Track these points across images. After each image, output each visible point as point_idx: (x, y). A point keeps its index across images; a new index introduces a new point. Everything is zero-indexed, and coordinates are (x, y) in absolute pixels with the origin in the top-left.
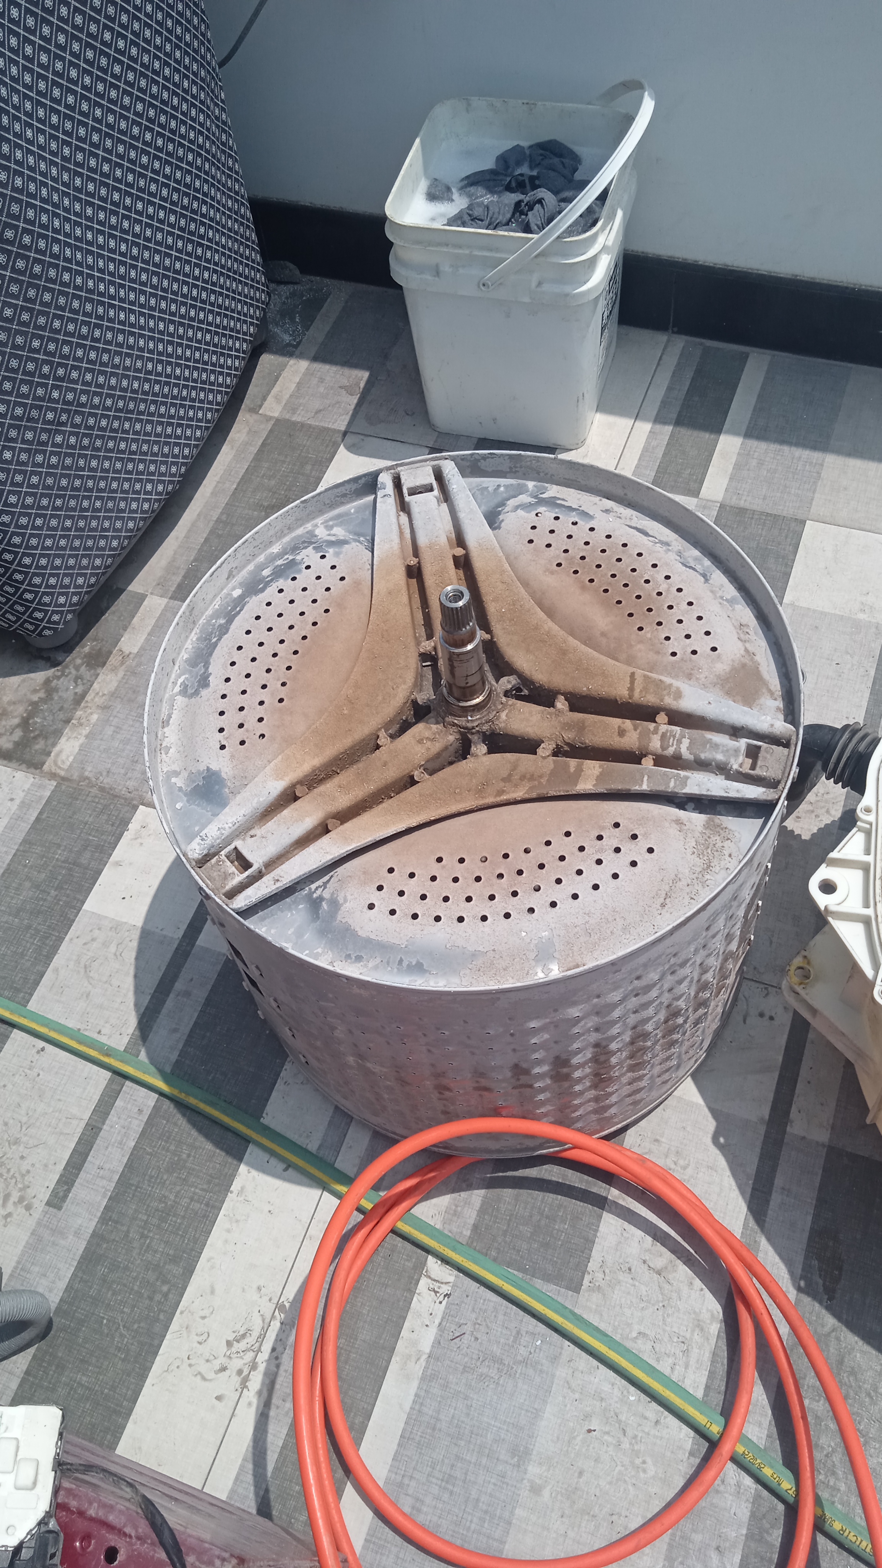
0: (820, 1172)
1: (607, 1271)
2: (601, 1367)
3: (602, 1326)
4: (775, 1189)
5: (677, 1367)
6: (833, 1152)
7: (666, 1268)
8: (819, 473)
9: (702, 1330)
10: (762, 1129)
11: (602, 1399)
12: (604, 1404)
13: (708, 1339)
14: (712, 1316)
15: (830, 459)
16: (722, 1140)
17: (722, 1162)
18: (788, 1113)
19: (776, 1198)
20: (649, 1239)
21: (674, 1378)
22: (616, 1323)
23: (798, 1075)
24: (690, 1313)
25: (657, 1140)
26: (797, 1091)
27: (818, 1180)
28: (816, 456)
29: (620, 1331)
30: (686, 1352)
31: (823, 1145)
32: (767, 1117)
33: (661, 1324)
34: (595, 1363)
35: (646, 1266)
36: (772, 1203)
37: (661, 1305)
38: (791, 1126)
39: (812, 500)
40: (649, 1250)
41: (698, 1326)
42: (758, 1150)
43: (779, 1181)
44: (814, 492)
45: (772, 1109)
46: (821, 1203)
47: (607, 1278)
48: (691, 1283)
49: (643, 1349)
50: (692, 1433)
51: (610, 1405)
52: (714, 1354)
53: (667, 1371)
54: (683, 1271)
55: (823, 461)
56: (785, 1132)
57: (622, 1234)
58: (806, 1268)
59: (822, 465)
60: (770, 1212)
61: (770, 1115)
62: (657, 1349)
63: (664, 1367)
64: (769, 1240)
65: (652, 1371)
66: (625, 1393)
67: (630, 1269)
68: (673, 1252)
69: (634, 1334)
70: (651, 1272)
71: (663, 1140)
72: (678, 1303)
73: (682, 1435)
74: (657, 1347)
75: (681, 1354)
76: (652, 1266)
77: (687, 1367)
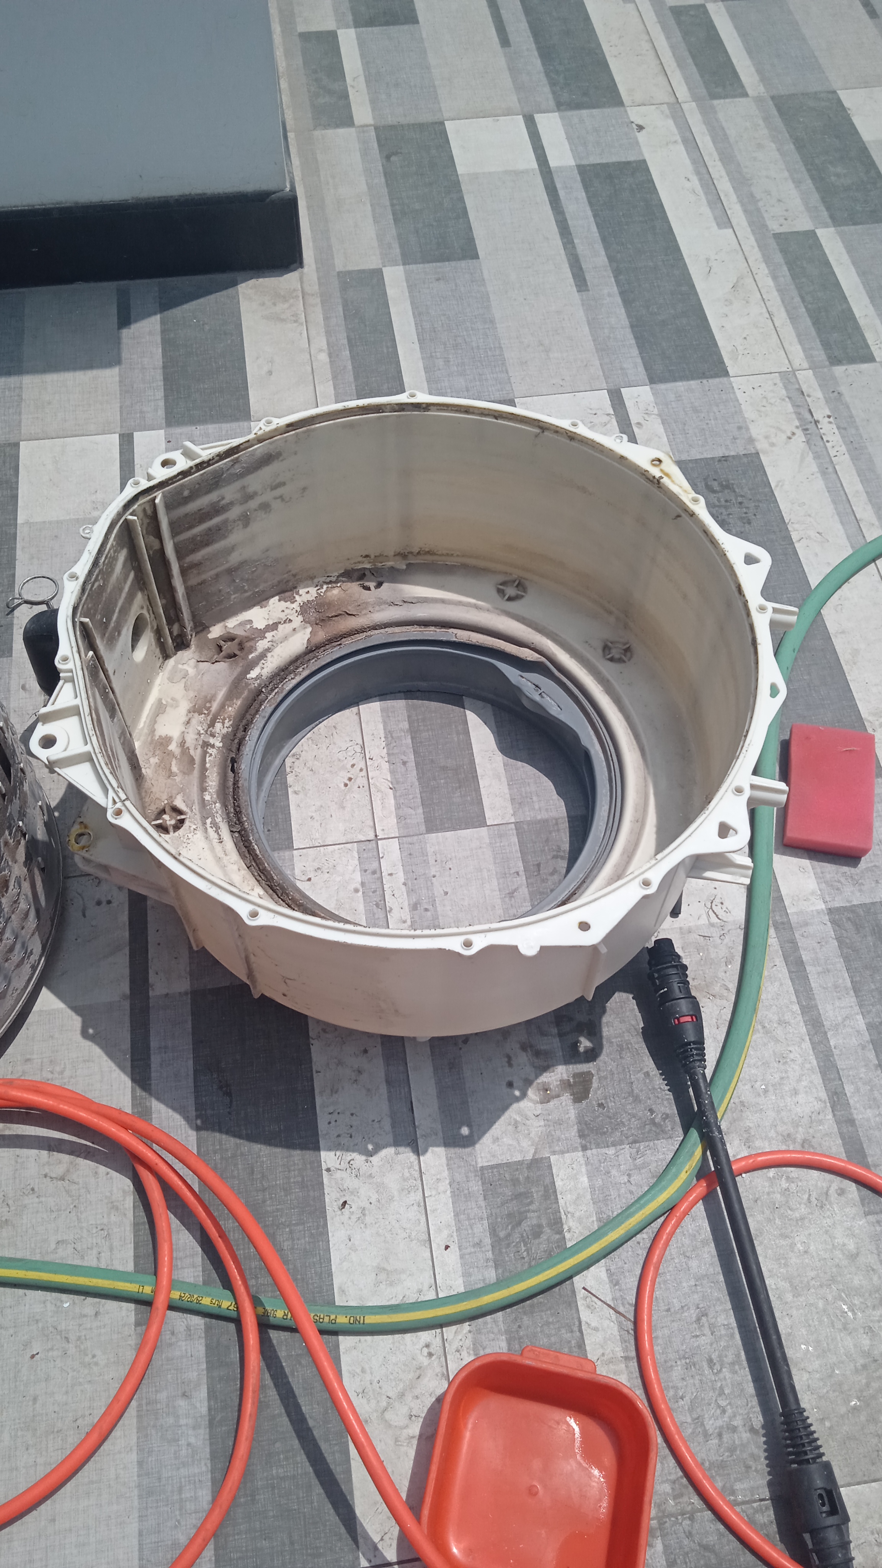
0: (190, 1018)
1: (10, 1202)
2: (28, 1292)
3: (19, 1255)
4: (152, 1052)
5: (103, 1254)
6: (196, 995)
7: (68, 1171)
8: (20, 396)
9: (117, 1209)
10: (127, 1005)
11: (37, 1321)
12: (40, 1325)
13: (125, 1215)
14: (124, 1191)
15: (28, 381)
16: (91, 1031)
17: (97, 1051)
18: (146, 979)
19: (155, 1060)
20: (45, 1153)
21: (103, 1265)
22: (33, 1245)
23: (147, 942)
24: (101, 1200)
25: (28, 1060)
26: (150, 957)
27: (189, 1025)
28: (13, 380)
29: (38, 1251)
30: (108, 1236)
31: (186, 993)
32: (128, 991)
33: (76, 1224)
34: (21, 1292)
35: (48, 1179)
36: (152, 1066)
37: (72, 1206)
38: (153, 990)
39: (20, 422)
40: (48, 1163)
41: (113, 1207)
42: (127, 1024)
43: (154, 1044)
44: (20, 414)
45: (131, 983)
46: (198, 1043)
47: (13, 1208)
48: (96, 1173)
49: (66, 1255)
50: (132, 1306)
51: (47, 1322)
52: (136, 1225)
53: (94, 1263)
54: (85, 1165)
55: (21, 383)
56: (148, 997)
57: (17, 1162)
58: (200, 1107)
59: (21, 388)
60: (153, 1074)
61: (131, 989)
62: (79, 1248)
63: (91, 1261)
64: (158, 1099)
65: (75, 1270)
66: (59, 1304)
67: (33, 1189)
68: (71, 1153)
69: (53, 1246)
70: (55, 1181)
71: (35, 1056)
72: (88, 1196)
73: (124, 1313)
74: (79, 1246)
75: (103, 1241)
76: (54, 1175)
77: (111, 1249)
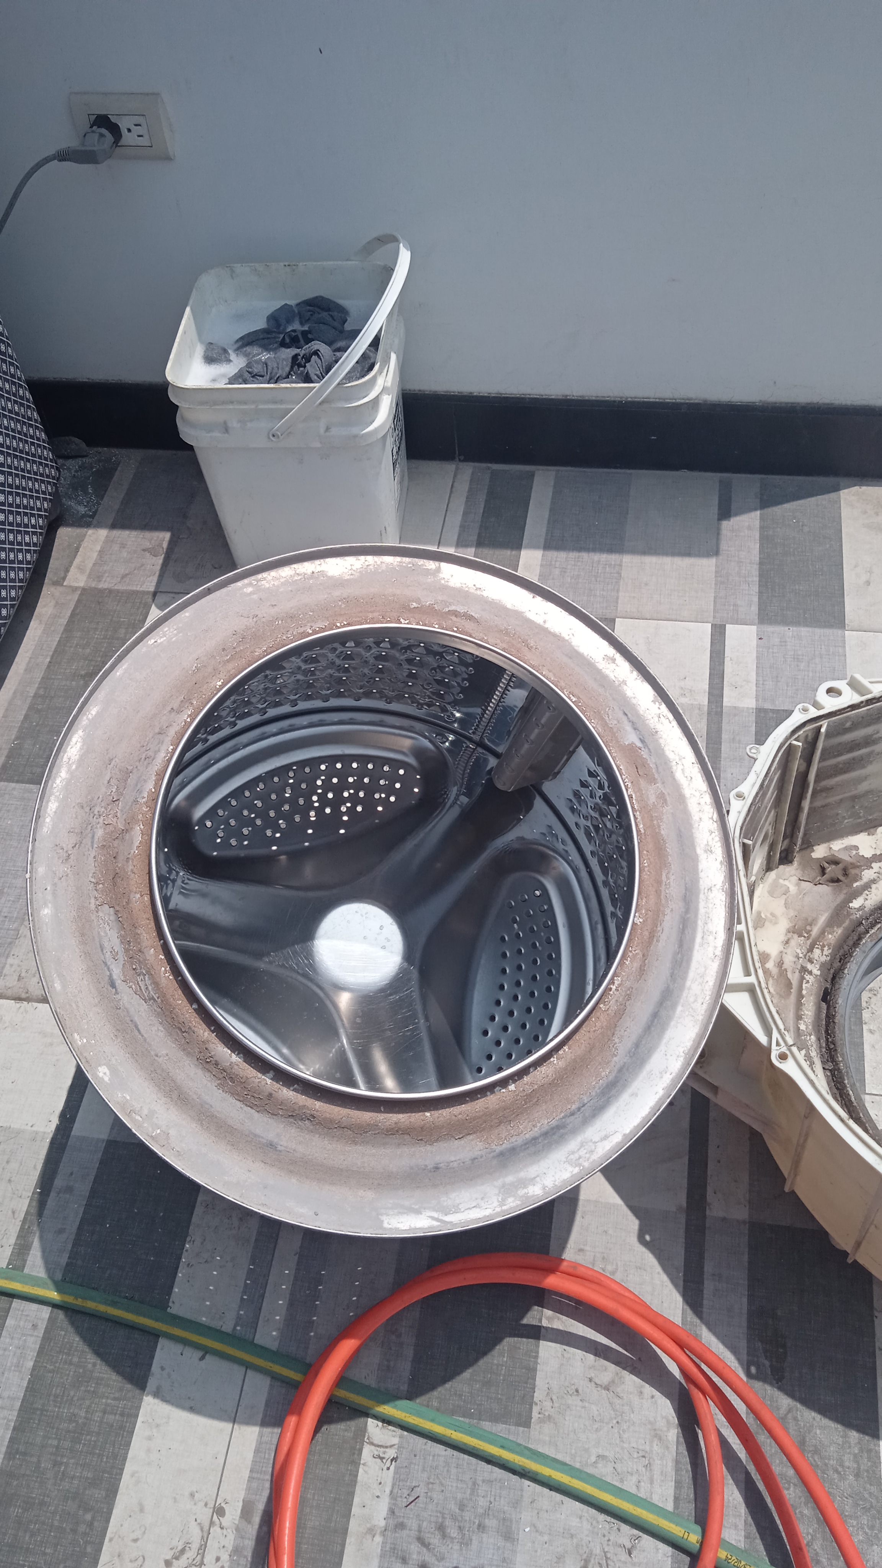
0: (747, 1250)
1: (554, 1398)
2: (566, 1500)
3: (559, 1457)
4: (705, 1277)
5: (642, 1484)
6: (755, 1228)
7: (613, 1382)
8: (619, 573)
9: (660, 1439)
10: (682, 1218)
11: (572, 1536)
12: (575, 1540)
13: (668, 1448)
14: (668, 1422)
15: (627, 559)
16: (648, 1238)
17: (650, 1259)
18: (704, 1196)
19: (709, 1286)
20: (591, 1357)
21: (642, 1495)
22: (573, 1451)
23: (707, 1156)
24: (645, 1424)
25: (581, 1250)
26: (709, 1173)
27: (746, 1258)
28: (614, 558)
29: (578, 1459)
30: (648, 1466)
31: (744, 1222)
32: (684, 1204)
33: (618, 1442)
34: (558, 1497)
35: (593, 1383)
36: (705, 1292)
37: (615, 1422)
38: (710, 1209)
39: (618, 598)
40: (592, 1367)
41: (656, 1436)
42: (682, 1240)
43: (708, 1268)
44: (618, 591)
45: (688, 1197)
46: (754, 1282)
47: (556, 1405)
48: (641, 1393)
49: (604, 1471)
50: (669, 1550)
51: (582, 1540)
52: (677, 1462)
53: (633, 1490)
54: (631, 1381)
55: (621, 561)
56: (705, 1216)
57: (563, 1355)
58: (751, 1352)
59: (621, 565)
60: (705, 1302)
61: (687, 1202)
62: (619, 1470)
63: (629, 1486)
64: (710, 1329)
65: (619, 1492)
66: (594, 1523)
67: (577, 1391)
68: (617, 1363)
69: (593, 1459)
70: (599, 1389)
71: (588, 1248)
72: (632, 1415)
73: (660, 1556)
74: (619, 1466)
75: (644, 1469)
76: (599, 1382)
77: (652, 1482)
